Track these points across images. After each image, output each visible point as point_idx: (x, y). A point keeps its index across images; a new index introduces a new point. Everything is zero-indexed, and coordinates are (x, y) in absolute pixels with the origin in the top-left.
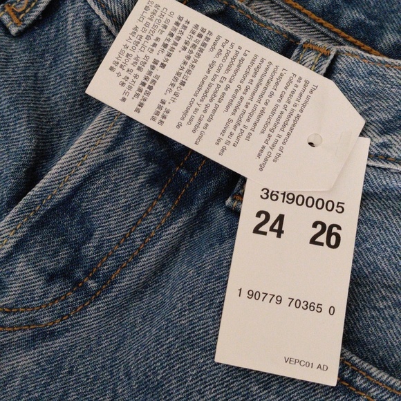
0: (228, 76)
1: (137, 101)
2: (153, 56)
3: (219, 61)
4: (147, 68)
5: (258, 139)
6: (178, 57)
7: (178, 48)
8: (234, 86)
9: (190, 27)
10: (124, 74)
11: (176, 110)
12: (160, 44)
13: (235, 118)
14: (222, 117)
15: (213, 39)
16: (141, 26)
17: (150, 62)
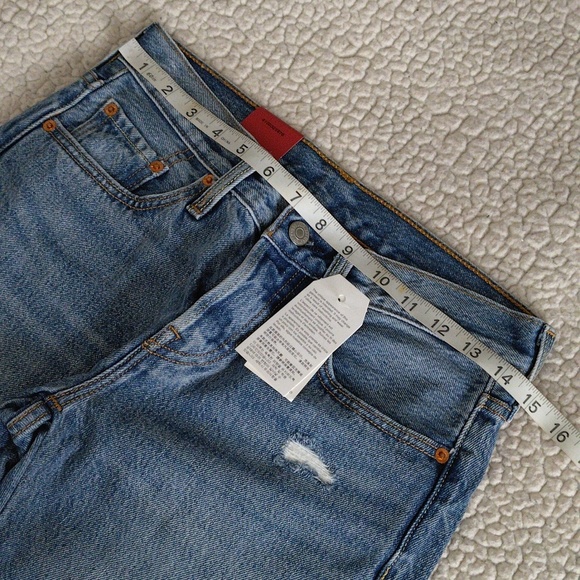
0: (296, 327)
1: (296, 373)
2: (275, 358)
3: (287, 328)
4: (280, 363)
5: (333, 323)
6: (278, 346)
7: (274, 345)
8: (302, 326)
9: (264, 335)
10: (280, 374)
11: (306, 356)
12: (269, 353)
13: (319, 330)
14: (317, 336)
15: (274, 327)
16: (256, 358)
17: (278, 361)
